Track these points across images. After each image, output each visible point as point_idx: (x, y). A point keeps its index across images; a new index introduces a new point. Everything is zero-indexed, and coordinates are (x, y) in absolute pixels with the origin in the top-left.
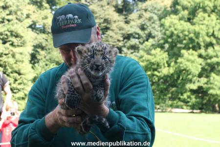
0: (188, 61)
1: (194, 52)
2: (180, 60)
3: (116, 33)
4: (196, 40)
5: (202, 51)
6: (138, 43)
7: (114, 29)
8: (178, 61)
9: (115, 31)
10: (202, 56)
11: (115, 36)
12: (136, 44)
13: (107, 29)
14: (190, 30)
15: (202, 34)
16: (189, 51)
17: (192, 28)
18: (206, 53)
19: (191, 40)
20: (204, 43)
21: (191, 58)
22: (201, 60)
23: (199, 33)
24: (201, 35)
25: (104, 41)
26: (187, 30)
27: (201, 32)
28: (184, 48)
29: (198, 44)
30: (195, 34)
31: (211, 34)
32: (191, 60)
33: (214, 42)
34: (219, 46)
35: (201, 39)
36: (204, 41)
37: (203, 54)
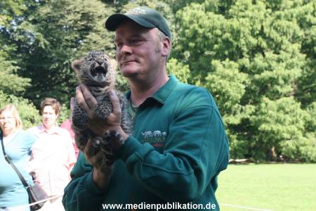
0: (223, 77)
1: (232, 62)
2: (210, 77)
3: (103, 37)
4: (235, 43)
5: (246, 61)
7: (99, 29)
8: (207, 78)
9: (101, 33)
10: (246, 68)
11: (102, 42)
13: (87, 29)
14: (224, 26)
15: (244, 33)
16: (223, 62)
17: (227, 23)
18: (252, 63)
19: (226, 41)
20: (248, 48)
21: (228, 72)
22: (244, 76)
23: (239, 32)
24: (242, 35)
25: (83, 50)
26: (219, 27)
27: (242, 29)
28: (216, 57)
29: (238, 48)
30: (232, 33)
31: (258, 32)
32: (229, 76)
33: (264, 44)
34: (273, 51)
35: (243, 41)
36: (247, 44)
37: (246, 66)
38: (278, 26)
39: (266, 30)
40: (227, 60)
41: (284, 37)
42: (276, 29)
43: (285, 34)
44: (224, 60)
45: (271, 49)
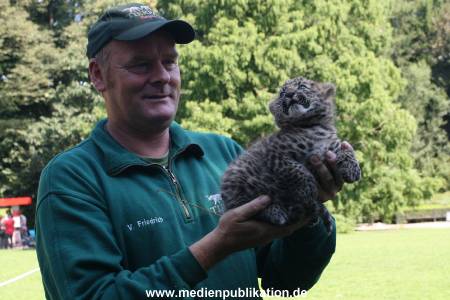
0: (202, 124)
1: (214, 104)
2: (184, 124)
3: (36, 71)
4: (217, 80)
5: (232, 103)
6: (89, 91)
7: (30, 60)
9: (33, 66)
10: (232, 112)
11: (34, 77)
12: (84, 92)
13: (13, 61)
14: (202, 56)
15: (228, 64)
16: (202, 104)
17: (206, 51)
18: (241, 105)
19: (205, 76)
20: (235, 85)
21: (209, 117)
22: (229, 122)
23: (221, 63)
24: (226, 68)
26: (196, 57)
27: (226, 59)
28: (191, 98)
29: (222, 86)
30: (213, 64)
31: (247, 64)
32: (209, 122)
33: (256, 80)
34: (267, 89)
35: (227, 76)
36: (233, 79)
37: (233, 109)
38: (275, 55)
39: (259, 61)
40: (207, 100)
41: (282, 71)
42: (271, 60)
43: (282, 66)
44: (204, 101)
45: (265, 87)
